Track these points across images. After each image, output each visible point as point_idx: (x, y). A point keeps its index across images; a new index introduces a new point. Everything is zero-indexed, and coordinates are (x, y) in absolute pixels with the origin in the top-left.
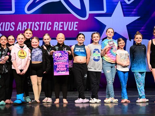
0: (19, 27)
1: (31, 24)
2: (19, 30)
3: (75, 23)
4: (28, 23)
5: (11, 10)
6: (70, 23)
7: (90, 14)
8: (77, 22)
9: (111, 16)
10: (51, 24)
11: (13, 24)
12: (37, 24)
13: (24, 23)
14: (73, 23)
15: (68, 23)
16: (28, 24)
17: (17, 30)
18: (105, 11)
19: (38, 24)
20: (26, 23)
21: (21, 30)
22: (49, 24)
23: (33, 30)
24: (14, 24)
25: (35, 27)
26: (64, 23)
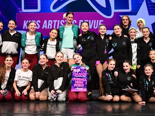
0: (45, 25)
1: (56, 22)
2: (45, 28)
3: (100, 21)
4: (54, 21)
5: (37, 8)
6: (95, 21)
7: (115, 13)
8: (102, 21)
9: (136, 15)
10: (76, 22)
11: (38, 22)
12: (62, 22)
13: (49, 21)
14: (98, 21)
15: (93, 21)
16: (53, 23)
17: (43, 28)
18: (130, 10)
19: (64, 22)
20: (51, 21)
21: (46, 28)
22: (74, 22)
23: (58, 28)
24: (40, 22)
25: (60, 25)
26: (89, 21)
